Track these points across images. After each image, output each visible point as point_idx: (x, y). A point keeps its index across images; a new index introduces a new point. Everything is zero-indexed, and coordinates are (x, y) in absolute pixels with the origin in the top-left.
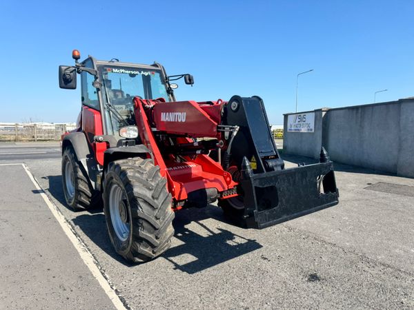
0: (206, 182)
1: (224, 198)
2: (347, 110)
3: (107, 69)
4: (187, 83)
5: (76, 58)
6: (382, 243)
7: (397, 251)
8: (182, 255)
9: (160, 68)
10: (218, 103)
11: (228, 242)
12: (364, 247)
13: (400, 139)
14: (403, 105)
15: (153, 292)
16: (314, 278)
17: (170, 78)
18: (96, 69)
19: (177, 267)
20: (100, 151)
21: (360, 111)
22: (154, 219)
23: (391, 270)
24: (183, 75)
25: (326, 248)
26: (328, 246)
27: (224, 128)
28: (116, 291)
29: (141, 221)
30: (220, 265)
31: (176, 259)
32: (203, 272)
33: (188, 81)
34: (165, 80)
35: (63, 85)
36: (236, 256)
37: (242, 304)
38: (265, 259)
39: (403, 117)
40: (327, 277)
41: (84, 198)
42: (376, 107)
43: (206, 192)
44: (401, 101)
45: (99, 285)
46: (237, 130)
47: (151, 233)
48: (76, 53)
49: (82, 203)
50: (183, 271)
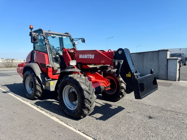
0: (100, 83)
1: (106, 90)
2: (136, 54)
3: (49, 34)
4: (83, 42)
5: (31, 29)
6: (166, 104)
7: (173, 106)
8: (96, 114)
9: (69, 35)
10: (108, 51)
11: (111, 108)
12: (161, 105)
13: (159, 65)
14: (160, 52)
15: (94, 129)
16: (150, 118)
17: (74, 40)
18: (44, 34)
19: (97, 119)
20: (50, 71)
21: (142, 54)
22: (90, 98)
23: (174, 113)
24: (81, 39)
25: (148, 107)
26: (149, 106)
27: (115, 61)
28: (78, 130)
29: (86, 100)
30: (113, 116)
31: (94, 116)
32: (109, 119)
33: (83, 41)
34: (72, 40)
35: (33, 41)
36: (118, 113)
37: (131, 129)
38: (129, 113)
39: (160, 57)
40: (155, 117)
41: (39, 93)
42: (149, 53)
43: (100, 88)
44: (159, 51)
45: (69, 129)
46: (123, 61)
47: (89, 105)
48: (31, 27)
49: (37, 96)
50: (101, 120)
